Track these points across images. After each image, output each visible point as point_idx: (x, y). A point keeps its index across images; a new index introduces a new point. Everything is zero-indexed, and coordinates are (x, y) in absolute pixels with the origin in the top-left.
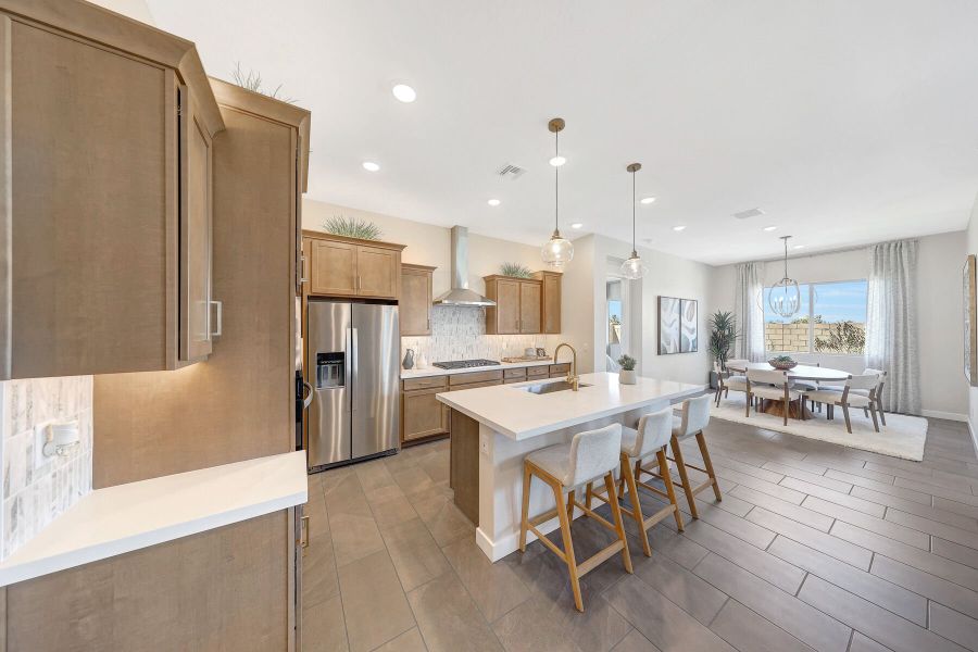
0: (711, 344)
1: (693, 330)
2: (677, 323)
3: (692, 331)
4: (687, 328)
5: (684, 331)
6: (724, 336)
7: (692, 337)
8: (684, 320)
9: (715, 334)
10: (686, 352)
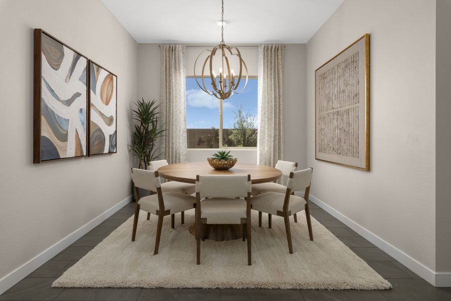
0: (134, 142)
1: (111, 119)
2: (81, 102)
3: (109, 121)
4: (102, 114)
5: (95, 118)
6: (147, 132)
7: (108, 131)
8: (95, 99)
9: (138, 129)
10: (100, 154)
